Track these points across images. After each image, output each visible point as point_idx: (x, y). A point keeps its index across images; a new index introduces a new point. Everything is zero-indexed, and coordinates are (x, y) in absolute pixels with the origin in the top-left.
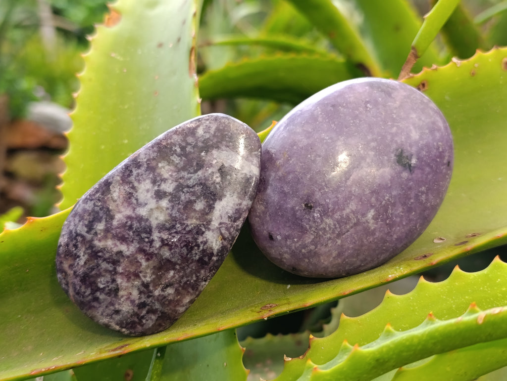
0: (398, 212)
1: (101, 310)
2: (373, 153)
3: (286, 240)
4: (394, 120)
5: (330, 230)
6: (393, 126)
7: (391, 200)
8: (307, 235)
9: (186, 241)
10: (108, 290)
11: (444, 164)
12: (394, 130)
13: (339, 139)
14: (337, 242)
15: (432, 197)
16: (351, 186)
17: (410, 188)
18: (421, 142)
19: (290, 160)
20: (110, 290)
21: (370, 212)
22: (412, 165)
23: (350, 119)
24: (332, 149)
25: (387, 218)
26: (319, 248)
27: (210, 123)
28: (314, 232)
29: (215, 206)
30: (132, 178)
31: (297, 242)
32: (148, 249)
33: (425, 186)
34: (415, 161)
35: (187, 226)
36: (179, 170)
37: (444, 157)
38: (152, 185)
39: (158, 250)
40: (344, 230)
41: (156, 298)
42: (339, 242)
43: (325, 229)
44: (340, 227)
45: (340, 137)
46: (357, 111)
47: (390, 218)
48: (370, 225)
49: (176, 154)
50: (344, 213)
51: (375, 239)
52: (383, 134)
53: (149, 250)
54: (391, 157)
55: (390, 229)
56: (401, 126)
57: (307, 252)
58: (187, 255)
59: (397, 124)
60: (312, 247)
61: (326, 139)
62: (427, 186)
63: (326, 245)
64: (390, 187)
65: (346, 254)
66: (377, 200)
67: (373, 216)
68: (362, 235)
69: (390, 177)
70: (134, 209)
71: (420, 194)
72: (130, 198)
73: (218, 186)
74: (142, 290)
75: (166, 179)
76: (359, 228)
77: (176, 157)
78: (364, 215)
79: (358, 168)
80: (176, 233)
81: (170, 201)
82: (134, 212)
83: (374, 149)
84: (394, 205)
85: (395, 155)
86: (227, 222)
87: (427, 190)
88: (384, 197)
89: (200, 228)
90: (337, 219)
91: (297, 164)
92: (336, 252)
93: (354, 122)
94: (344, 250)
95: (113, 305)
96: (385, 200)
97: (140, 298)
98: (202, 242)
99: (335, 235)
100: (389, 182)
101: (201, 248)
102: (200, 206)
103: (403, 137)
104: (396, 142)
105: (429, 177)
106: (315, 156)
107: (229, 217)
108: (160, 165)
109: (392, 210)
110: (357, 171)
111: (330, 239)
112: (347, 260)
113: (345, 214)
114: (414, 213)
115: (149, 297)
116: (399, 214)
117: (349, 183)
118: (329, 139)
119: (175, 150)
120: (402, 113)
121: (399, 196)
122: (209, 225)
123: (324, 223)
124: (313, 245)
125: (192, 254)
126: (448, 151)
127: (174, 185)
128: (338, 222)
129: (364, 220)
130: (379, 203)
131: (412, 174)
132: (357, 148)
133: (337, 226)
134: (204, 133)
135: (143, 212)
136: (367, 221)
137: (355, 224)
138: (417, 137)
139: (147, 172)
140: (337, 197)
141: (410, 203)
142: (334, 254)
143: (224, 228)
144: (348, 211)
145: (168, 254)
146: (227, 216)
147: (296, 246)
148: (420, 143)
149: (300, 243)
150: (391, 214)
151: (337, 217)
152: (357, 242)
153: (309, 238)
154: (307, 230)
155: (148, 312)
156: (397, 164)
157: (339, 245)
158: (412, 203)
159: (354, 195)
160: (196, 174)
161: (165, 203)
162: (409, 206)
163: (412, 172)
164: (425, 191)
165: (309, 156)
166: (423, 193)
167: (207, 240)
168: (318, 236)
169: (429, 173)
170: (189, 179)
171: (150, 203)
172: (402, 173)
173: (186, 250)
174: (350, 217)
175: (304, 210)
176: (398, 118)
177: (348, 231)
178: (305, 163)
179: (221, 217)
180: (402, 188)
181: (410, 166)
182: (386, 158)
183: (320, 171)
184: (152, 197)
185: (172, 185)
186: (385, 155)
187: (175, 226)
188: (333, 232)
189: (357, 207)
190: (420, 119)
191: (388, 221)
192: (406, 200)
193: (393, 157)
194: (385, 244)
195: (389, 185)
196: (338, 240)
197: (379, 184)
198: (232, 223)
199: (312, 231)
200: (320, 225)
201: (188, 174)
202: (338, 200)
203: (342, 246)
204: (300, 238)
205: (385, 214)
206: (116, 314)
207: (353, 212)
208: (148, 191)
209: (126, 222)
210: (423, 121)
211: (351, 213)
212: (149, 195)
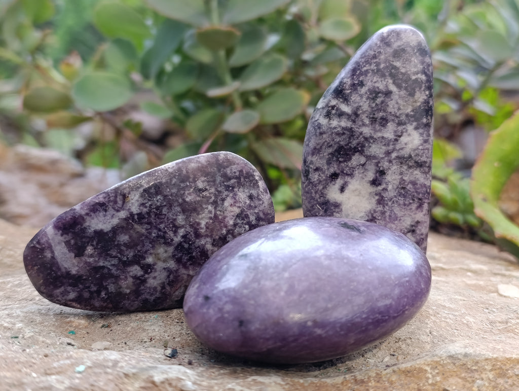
1: (261, 208)
9: (158, 218)
10: (244, 220)
20: (243, 219)
27: (58, 296)
29: (110, 229)
30: (158, 295)
32: (191, 233)
35: (147, 229)
36: (117, 278)
38: (147, 280)
39: (185, 226)
41: (215, 187)
49: (108, 291)
53: (191, 231)
58: (165, 205)
70: (177, 271)
72: (173, 281)
73: (95, 243)
74: (221, 202)
75: (132, 277)
77: (109, 289)
80: (160, 230)
81: (144, 258)
82: (179, 268)
86: (111, 208)
89: (137, 220)
95: (250, 206)
97: (227, 196)
98: (146, 207)
101: (150, 203)
102: (124, 238)
107: (106, 211)
108: (128, 291)
115: (220, 192)
119: (105, 295)
122: (128, 217)
125: (162, 203)
127: (130, 269)
134: (70, 292)
135: (172, 264)
139: (143, 292)
143: (118, 205)
145: (180, 217)
146: (108, 213)
155: (230, 179)
160: (105, 265)
161: (150, 260)
167: (140, 206)
170: (113, 265)
171: (161, 267)
173: (163, 211)
179: (113, 216)
184: (156, 271)
185: (131, 270)
187: (157, 237)
198: (107, 204)
201: (112, 270)
206: (253, 196)
208: (155, 278)
209: (191, 264)
212: (156, 274)
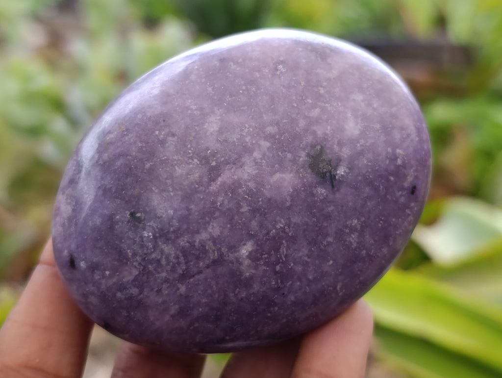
0: (301, 254)
2: (268, 144)
3: (93, 272)
4: (318, 97)
5: (168, 264)
6: (314, 106)
7: (287, 230)
8: (127, 268)
11: (402, 189)
12: (316, 112)
13: (213, 112)
14: (178, 289)
15: (372, 241)
16: (216, 194)
17: (328, 217)
18: (362, 142)
19: (127, 135)
21: (244, 244)
22: (337, 177)
23: (242, 82)
24: (198, 126)
25: (278, 262)
26: (145, 293)
28: (140, 264)
31: (110, 277)
33: (358, 219)
34: (345, 172)
37: (405, 176)
40: (195, 270)
42: (183, 289)
43: (159, 261)
44: (186, 263)
45: (216, 108)
46: (257, 73)
47: (283, 263)
48: (243, 268)
50: (198, 239)
51: (251, 295)
52: (294, 116)
54: (300, 157)
55: (282, 282)
56: (329, 109)
57: (126, 299)
59: (323, 104)
60: (135, 291)
61: (191, 109)
62: (363, 219)
63: (159, 291)
64: (290, 208)
65: (195, 313)
66: (261, 225)
67: (250, 253)
68: (226, 285)
69: (291, 190)
71: (347, 231)
76: (221, 270)
78: (233, 248)
79: (234, 164)
83: (270, 137)
84: (293, 240)
85: (308, 155)
87: (362, 226)
88: (276, 222)
90: (183, 247)
91: (135, 143)
92: (177, 307)
93: (247, 90)
94: (191, 305)
96: (277, 229)
99: (176, 276)
100: (288, 199)
103: (329, 128)
104: (314, 133)
105: (369, 204)
106: (167, 135)
109: (288, 248)
110: (233, 170)
111: (166, 281)
112: (196, 325)
113: (197, 241)
114: (331, 262)
116: (300, 257)
117: (214, 187)
118: (196, 110)
120: (337, 90)
121: (305, 227)
123: (158, 251)
124: (135, 286)
126: (414, 168)
128: (185, 252)
129: (232, 256)
130: (264, 232)
131: (334, 193)
132: (242, 130)
133: (182, 259)
136: (237, 260)
137: (215, 262)
138: (357, 132)
140: (188, 209)
141: (325, 243)
142: (174, 309)
144: (204, 236)
147: (108, 285)
148: (359, 143)
149: (115, 280)
150: (286, 256)
151: (182, 243)
152: (216, 296)
153: (131, 273)
154: (128, 259)
156: (309, 171)
157: (181, 295)
158: (329, 244)
159: (218, 209)
162: (322, 247)
163: (336, 189)
164: (359, 227)
165: (157, 132)
166: (353, 230)
168: (145, 271)
169: (369, 198)
172: (316, 187)
174: (207, 248)
175: (129, 222)
176: (327, 96)
177: (200, 272)
178: (148, 143)
180: (311, 213)
181: (333, 178)
182: (289, 156)
183: (168, 159)
186: (290, 152)
188: (173, 270)
189: (221, 233)
190: (369, 105)
191: (278, 268)
192: (318, 236)
193: (303, 157)
194: (272, 309)
195: (288, 204)
196: (180, 285)
197: (270, 199)
199: (137, 261)
200: (152, 253)
202: (190, 215)
203: (187, 297)
204: (115, 270)
205: (273, 252)
207: (214, 240)
210: (375, 109)
211: (209, 240)
